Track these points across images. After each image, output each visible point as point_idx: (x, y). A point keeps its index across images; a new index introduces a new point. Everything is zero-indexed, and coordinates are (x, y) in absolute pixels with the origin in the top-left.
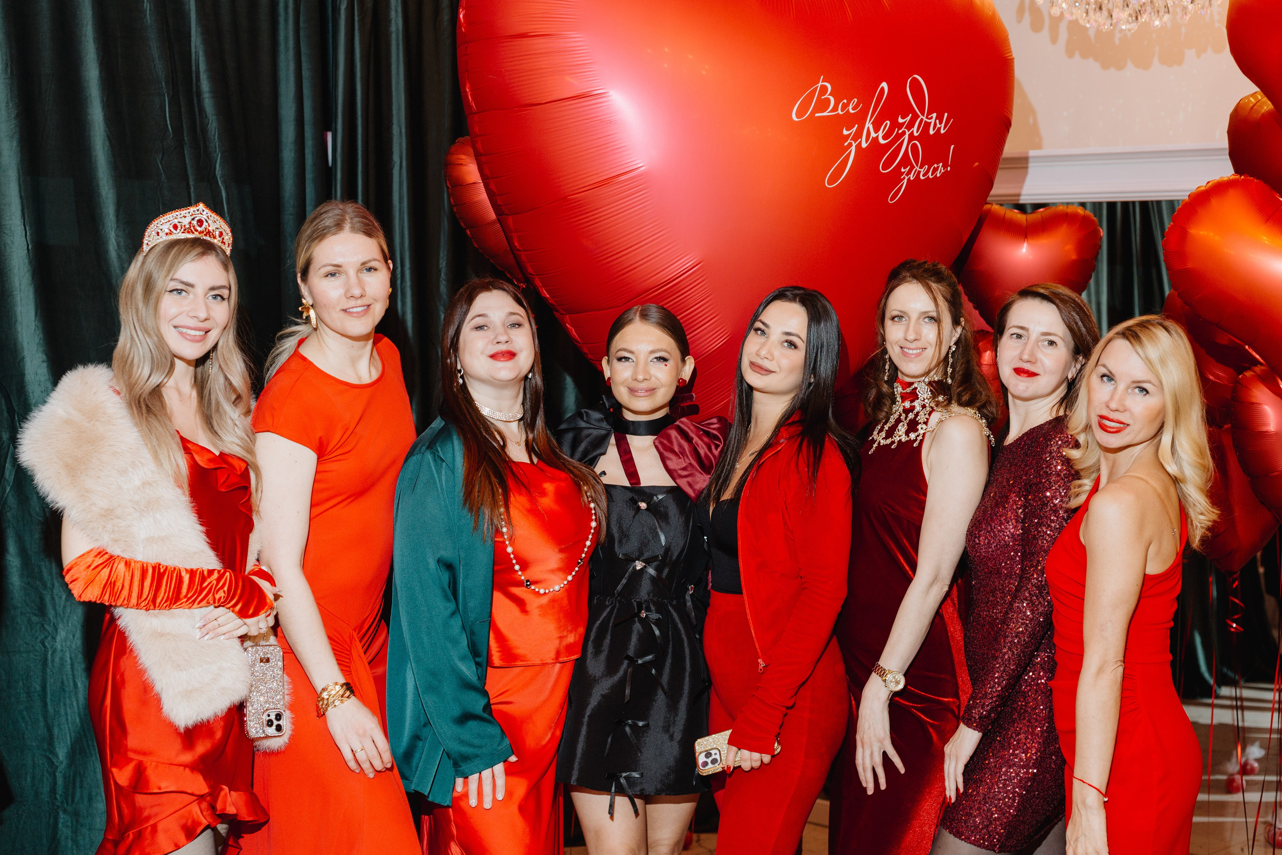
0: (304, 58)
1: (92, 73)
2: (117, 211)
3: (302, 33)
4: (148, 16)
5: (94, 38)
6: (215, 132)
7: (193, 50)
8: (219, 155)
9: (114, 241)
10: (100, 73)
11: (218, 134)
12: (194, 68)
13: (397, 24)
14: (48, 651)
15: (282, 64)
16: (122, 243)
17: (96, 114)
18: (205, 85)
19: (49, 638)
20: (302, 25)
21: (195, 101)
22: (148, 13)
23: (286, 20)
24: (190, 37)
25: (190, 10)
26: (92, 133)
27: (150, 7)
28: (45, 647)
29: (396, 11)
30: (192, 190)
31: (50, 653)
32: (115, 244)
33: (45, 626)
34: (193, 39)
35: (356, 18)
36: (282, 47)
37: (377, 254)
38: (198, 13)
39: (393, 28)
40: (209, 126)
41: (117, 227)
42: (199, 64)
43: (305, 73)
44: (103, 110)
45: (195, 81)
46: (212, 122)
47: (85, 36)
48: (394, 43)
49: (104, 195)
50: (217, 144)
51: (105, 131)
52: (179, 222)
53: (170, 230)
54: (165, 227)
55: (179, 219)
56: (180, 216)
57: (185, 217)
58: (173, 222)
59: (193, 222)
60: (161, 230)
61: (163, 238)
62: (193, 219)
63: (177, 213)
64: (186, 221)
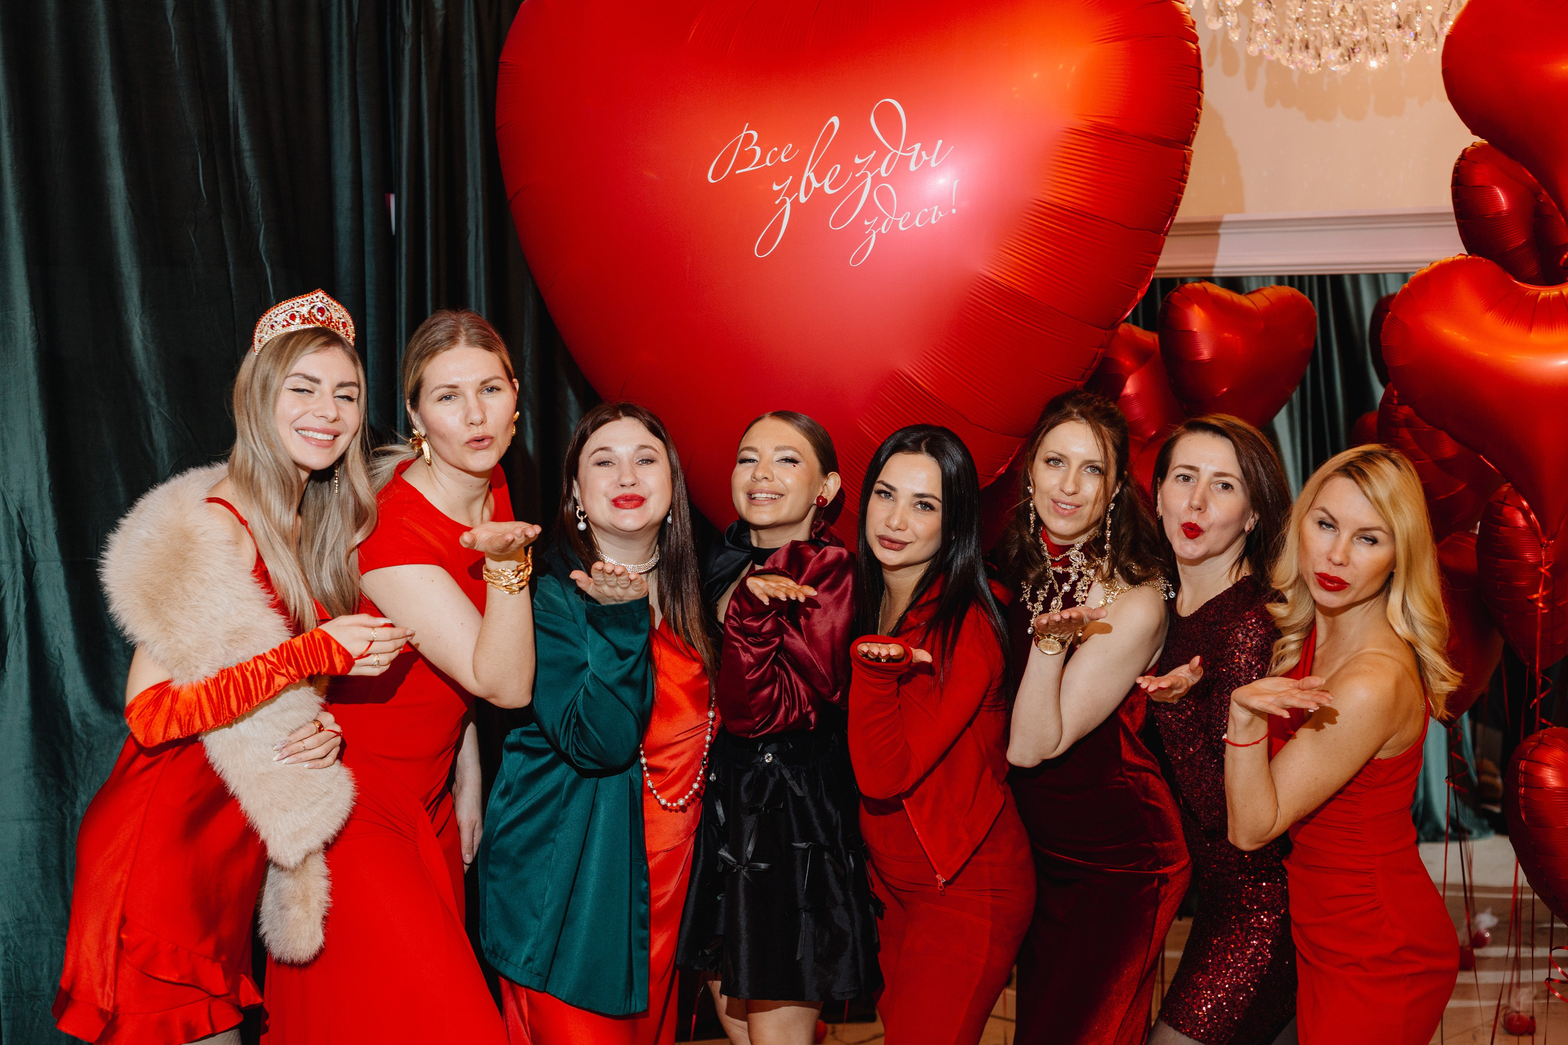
0: (361, 108)
1: (111, 129)
2: (143, 293)
3: (359, 79)
4: (176, 60)
5: (113, 87)
6: (258, 198)
7: (231, 100)
8: (263, 226)
9: (138, 328)
10: (121, 129)
11: (262, 201)
12: (231, 122)
13: (471, 67)
14: (67, 819)
15: (336, 116)
16: (148, 332)
17: (117, 178)
18: (245, 143)
19: (67, 804)
20: (358, 69)
21: (234, 161)
22: (176, 56)
23: (340, 63)
24: (226, 84)
25: (226, 53)
26: (111, 201)
27: (179, 48)
28: (63, 814)
29: (470, 51)
30: (231, 268)
31: (69, 821)
32: (140, 332)
33: (63, 789)
34: (230, 86)
35: (423, 60)
36: (335, 96)
37: (499, 371)
38: (235, 56)
39: (467, 71)
40: (251, 191)
41: (143, 312)
42: (237, 116)
43: (364, 126)
44: (124, 173)
45: (232, 137)
46: (253, 188)
47: (102, 85)
48: (468, 89)
49: (126, 274)
50: (260, 212)
51: (127, 198)
52: (297, 312)
53: (287, 321)
54: (280, 318)
55: (296, 309)
56: (296, 305)
57: (303, 305)
58: (290, 312)
59: (312, 311)
60: (276, 322)
61: (280, 331)
62: (313, 308)
63: (294, 302)
64: (305, 311)
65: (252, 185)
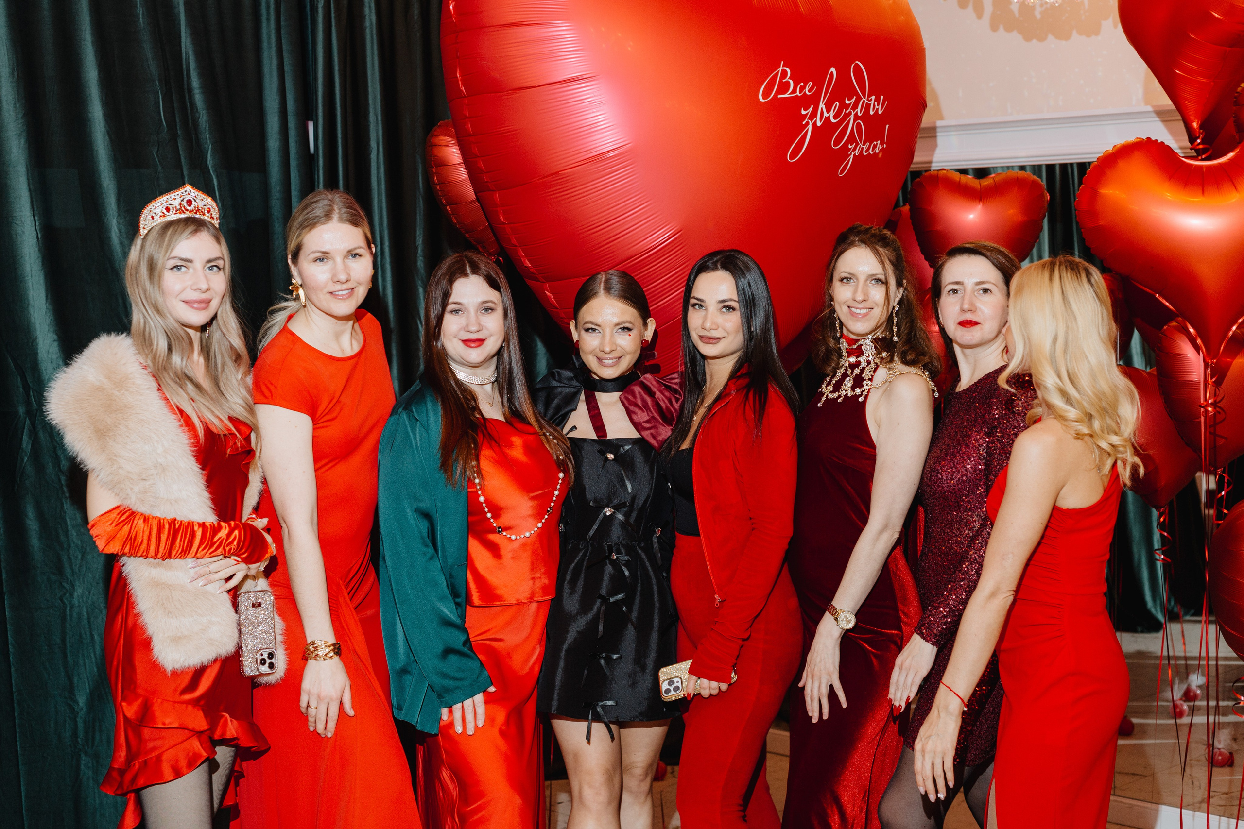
0: (285, 55)
1: (91, 74)
2: (118, 201)
3: (283, 31)
4: (141, 20)
5: (92, 42)
6: (206, 125)
7: (184, 50)
8: (210, 146)
9: (116, 228)
10: (99, 74)
11: (209, 127)
12: (184, 66)
13: (371, 20)
14: (66, 607)
15: (266, 61)
16: (123, 230)
17: (97, 112)
18: (195, 82)
19: (67, 595)
20: (283, 23)
21: (187, 97)
22: (141, 16)
23: (268, 20)
24: (180, 37)
25: (179, 14)
26: (93, 129)
27: (143, 11)
28: (63, 603)
29: (370, 7)
31: (68, 608)
32: (117, 231)
33: (63, 584)
34: (183, 39)
35: (333, 15)
36: (265, 45)
37: (361, 242)
38: (186, 15)
39: (367, 23)
40: (200, 120)
41: (119, 215)
42: (189, 62)
43: (287, 68)
44: (103, 107)
45: (185, 79)
46: (202, 116)
47: (84, 41)
48: (368, 37)
49: (106, 186)
50: (208, 136)
51: (105, 127)
52: (170, 205)
53: (163, 213)
54: (158, 211)
55: (170, 202)
56: (170, 199)
57: (175, 199)
58: (165, 205)
59: (182, 203)
60: (155, 213)
61: (159, 220)
62: (182, 200)
63: (167, 197)
64: (176, 203)
65: (201, 115)
